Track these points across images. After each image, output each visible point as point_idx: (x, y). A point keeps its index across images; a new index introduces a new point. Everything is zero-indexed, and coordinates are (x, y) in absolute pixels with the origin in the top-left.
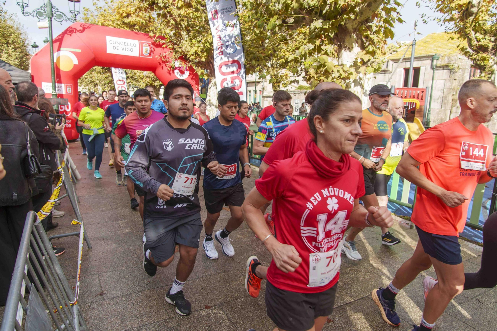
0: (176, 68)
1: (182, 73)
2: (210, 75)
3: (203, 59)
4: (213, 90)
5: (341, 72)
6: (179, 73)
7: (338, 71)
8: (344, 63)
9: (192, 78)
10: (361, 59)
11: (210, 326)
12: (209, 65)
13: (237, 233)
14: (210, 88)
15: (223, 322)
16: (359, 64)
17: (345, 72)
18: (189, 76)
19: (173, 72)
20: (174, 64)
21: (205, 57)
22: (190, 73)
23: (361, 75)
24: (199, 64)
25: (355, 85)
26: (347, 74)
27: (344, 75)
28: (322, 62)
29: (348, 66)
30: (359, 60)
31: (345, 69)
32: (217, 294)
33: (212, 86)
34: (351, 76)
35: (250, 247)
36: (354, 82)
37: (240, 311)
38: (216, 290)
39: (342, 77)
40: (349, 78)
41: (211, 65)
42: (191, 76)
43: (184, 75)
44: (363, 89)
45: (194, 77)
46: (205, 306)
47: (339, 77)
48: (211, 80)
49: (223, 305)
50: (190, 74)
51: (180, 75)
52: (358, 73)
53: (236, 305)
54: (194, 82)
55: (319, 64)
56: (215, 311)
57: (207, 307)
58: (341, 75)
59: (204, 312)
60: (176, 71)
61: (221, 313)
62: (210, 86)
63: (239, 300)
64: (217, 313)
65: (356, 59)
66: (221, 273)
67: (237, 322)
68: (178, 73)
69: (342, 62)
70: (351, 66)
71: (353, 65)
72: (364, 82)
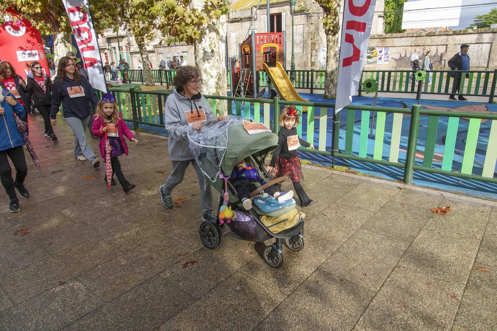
0: (7, 24)
1: (17, 29)
2: (53, 29)
3: (38, 10)
4: (60, 47)
5: (193, 17)
6: (12, 30)
7: (190, 17)
8: (196, 7)
9: (32, 35)
10: (211, 2)
11: (64, 301)
12: (50, 18)
13: (100, 200)
14: (56, 45)
15: (80, 292)
16: (209, 8)
17: (197, 17)
18: (26, 32)
19: (4, 29)
20: (3, 19)
21: (40, 7)
22: (26, 29)
23: (214, 20)
24: (36, 16)
25: (210, 31)
26: (198, 19)
27: (196, 20)
28: (170, 8)
29: (200, 10)
30: (210, 4)
31: (197, 14)
32: (74, 266)
33: (58, 42)
34: (203, 21)
35: (113, 212)
36: (208, 27)
37: (99, 277)
38: (72, 263)
39: (194, 23)
40: (201, 24)
41: (52, 18)
42: (30, 33)
43: (20, 32)
44: (219, 35)
45: (34, 34)
46: (59, 282)
47: (191, 23)
48: (55, 35)
49: (81, 276)
50: (27, 31)
51: (13, 32)
52: (211, 18)
53: (95, 272)
54: (35, 39)
55: (167, 9)
56: (70, 284)
57: (61, 283)
58: (193, 20)
59: (59, 289)
60: (7, 28)
61: (77, 285)
62: (55, 42)
63: (99, 267)
64: (73, 286)
65: (206, 2)
66: (80, 244)
67: (96, 289)
68: (10, 29)
69: (193, 6)
70: (203, 10)
71: (204, 9)
72: (219, 27)
